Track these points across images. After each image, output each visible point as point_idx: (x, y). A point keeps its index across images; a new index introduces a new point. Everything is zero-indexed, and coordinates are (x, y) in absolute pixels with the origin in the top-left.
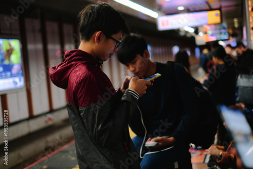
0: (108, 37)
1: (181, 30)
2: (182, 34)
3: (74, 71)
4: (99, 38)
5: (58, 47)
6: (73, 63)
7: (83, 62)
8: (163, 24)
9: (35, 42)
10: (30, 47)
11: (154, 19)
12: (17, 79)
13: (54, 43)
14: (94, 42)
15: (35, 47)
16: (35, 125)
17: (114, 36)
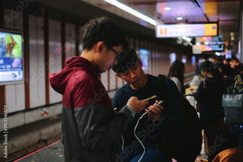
0: (110, 48)
1: (179, 38)
2: (180, 42)
3: (73, 75)
4: (100, 49)
5: (59, 44)
6: (74, 68)
7: (84, 68)
8: (161, 32)
9: (37, 38)
10: (32, 42)
11: (154, 26)
12: (16, 73)
13: (55, 40)
14: (96, 51)
15: (36, 42)
16: (31, 117)
17: (115, 48)
